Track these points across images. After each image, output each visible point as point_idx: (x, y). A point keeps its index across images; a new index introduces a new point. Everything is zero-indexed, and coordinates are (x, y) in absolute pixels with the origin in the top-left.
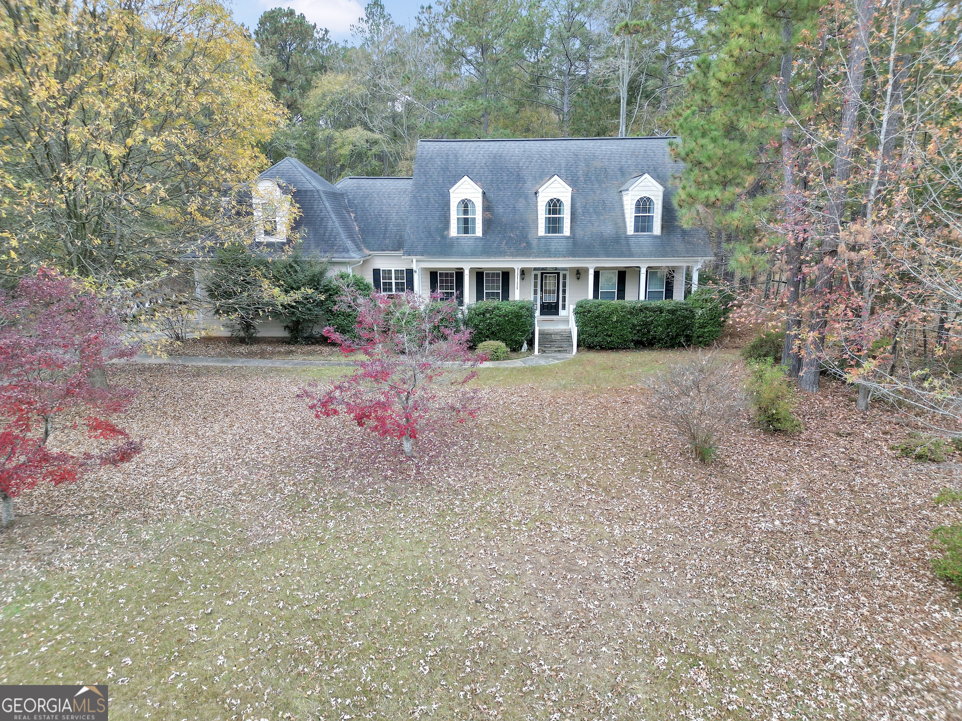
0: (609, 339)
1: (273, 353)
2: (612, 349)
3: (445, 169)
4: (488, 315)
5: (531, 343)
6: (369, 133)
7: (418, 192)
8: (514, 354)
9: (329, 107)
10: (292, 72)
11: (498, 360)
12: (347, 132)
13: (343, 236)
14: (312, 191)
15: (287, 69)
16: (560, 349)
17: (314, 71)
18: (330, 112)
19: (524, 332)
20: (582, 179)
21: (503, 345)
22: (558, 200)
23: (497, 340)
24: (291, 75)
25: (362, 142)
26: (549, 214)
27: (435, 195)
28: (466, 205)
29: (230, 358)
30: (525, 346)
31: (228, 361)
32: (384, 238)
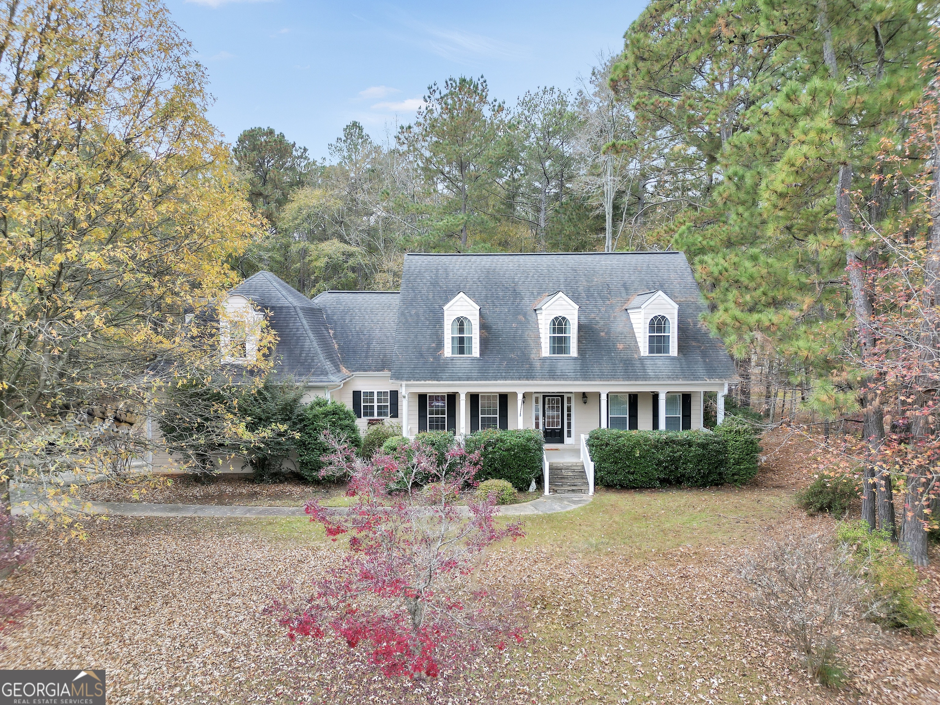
0: (631, 477)
1: (233, 496)
2: (634, 488)
3: (435, 284)
4: (490, 449)
5: (540, 481)
6: (345, 246)
7: (407, 308)
8: (522, 495)
9: (305, 220)
10: (269, 186)
11: (503, 503)
12: (323, 245)
13: (322, 357)
14: (287, 307)
15: (264, 184)
16: (574, 488)
17: (291, 185)
18: (306, 225)
19: (532, 469)
20: (583, 295)
21: (509, 485)
22: (564, 318)
23: (500, 478)
24: (268, 190)
25: (338, 255)
26: (554, 333)
27: (425, 312)
28: (461, 323)
29: (180, 505)
30: (533, 485)
31: (177, 509)
32: (367, 357)
